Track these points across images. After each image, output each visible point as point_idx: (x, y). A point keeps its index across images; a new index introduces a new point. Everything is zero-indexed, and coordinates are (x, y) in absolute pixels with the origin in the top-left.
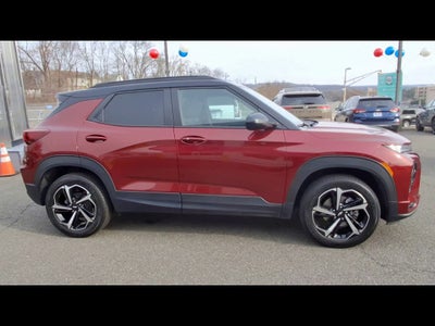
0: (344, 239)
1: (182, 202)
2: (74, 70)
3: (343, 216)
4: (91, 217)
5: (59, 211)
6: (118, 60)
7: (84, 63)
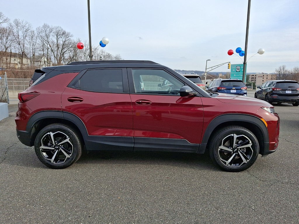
0: (238, 166)
1: (134, 143)
2: (9, 51)
3: (237, 151)
4: (69, 154)
5: (44, 150)
6: (43, 45)
7: (17, 46)
